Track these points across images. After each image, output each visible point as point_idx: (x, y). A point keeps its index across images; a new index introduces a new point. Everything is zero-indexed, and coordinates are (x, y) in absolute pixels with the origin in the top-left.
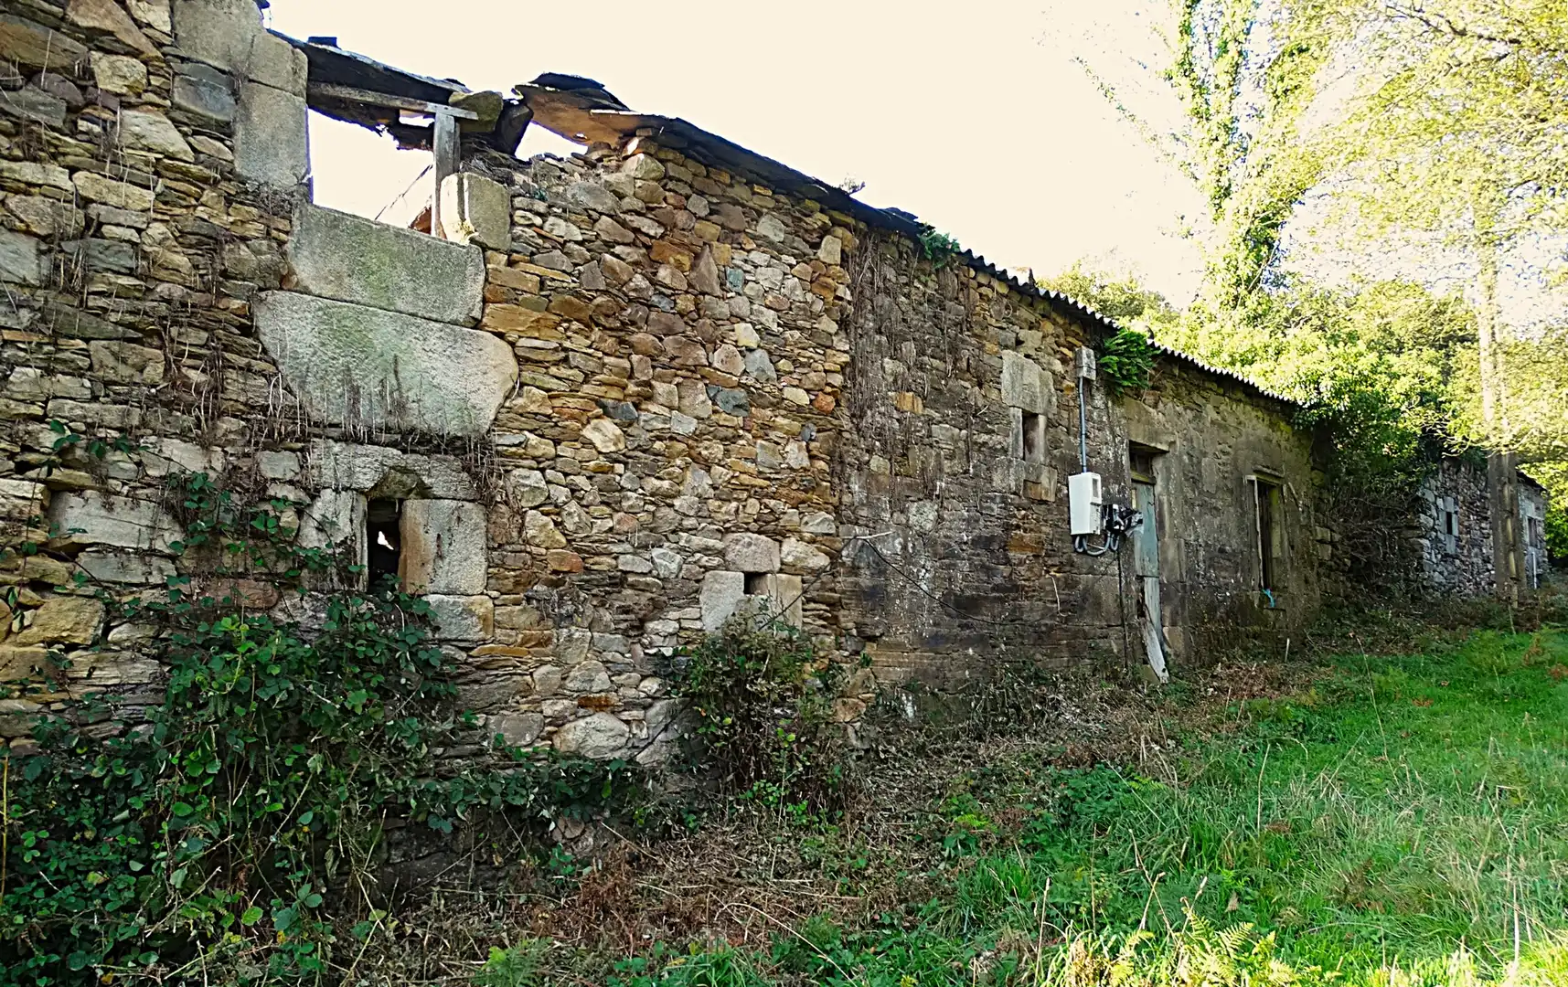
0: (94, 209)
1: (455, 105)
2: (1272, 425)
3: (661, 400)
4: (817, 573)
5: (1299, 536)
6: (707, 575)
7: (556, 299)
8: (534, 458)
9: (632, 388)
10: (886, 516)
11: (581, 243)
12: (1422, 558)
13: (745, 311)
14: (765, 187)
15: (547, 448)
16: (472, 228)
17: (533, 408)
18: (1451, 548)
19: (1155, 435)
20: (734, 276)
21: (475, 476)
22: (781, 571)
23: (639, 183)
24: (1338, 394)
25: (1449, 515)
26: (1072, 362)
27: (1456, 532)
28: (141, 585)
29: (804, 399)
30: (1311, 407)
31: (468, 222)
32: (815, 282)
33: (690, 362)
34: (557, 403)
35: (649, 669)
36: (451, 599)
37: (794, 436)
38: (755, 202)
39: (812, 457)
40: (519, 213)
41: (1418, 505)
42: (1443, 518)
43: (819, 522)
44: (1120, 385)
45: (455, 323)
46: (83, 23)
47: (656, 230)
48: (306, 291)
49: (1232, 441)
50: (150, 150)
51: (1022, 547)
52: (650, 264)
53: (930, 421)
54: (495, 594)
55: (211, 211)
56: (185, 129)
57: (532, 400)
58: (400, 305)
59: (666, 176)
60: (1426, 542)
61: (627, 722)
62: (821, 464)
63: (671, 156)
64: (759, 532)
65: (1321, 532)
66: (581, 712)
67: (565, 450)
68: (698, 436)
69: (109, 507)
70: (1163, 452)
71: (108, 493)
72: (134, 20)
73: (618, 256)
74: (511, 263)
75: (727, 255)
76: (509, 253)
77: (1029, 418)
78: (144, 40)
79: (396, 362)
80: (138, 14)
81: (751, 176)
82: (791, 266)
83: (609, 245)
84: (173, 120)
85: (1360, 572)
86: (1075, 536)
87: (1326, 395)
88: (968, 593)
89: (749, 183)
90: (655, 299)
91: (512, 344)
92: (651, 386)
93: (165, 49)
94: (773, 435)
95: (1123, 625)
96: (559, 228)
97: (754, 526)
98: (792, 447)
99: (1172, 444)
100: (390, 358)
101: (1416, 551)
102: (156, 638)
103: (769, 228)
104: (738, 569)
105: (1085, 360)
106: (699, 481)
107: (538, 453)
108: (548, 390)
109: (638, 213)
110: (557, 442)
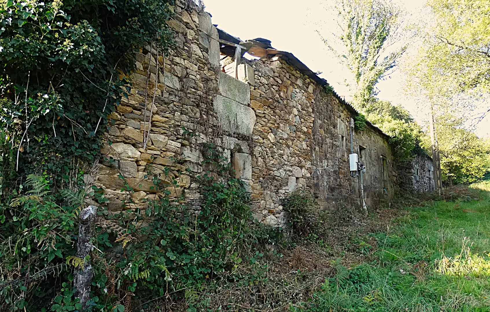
0: (188, 71)
1: (241, 45)
2: (384, 142)
3: (281, 129)
4: (308, 178)
5: (390, 173)
6: (289, 178)
7: (263, 99)
8: (260, 143)
9: (276, 125)
10: (319, 163)
11: (266, 84)
12: (412, 181)
13: (295, 105)
14: (299, 71)
15: (262, 141)
16: (248, 79)
17: (259, 129)
18: (418, 179)
19: (363, 144)
20: (294, 95)
21: (250, 147)
22: (302, 177)
23: (278, 69)
24: (400, 134)
25: (417, 169)
26: (349, 122)
27: (419, 175)
28: (196, 172)
29: (306, 130)
30: (394, 137)
31: (247, 78)
32: (308, 98)
33: (286, 118)
34: (263, 128)
35: (280, 203)
36: (246, 181)
37: (304, 140)
38: (296, 75)
39: (307, 146)
40: (256, 76)
41: (411, 167)
42: (416, 170)
43: (308, 164)
44: (359, 129)
45: (245, 105)
46: (185, 21)
47: (280, 82)
48: (221, 95)
49: (377, 146)
50: (196, 55)
51: (342, 173)
52: (279, 91)
53: (326, 137)
54: (254, 180)
55: (207, 73)
56: (202, 50)
57: (259, 127)
58: (237, 100)
59: (282, 68)
60: (413, 177)
61: (277, 217)
62: (309, 148)
63: (284, 62)
64: (298, 166)
65: (394, 173)
66: (269, 214)
67: (265, 141)
68: (287, 139)
69: (191, 151)
70: (365, 149)
71: (191, 147)
72: (192, 20)
73: (274, 89)
74: (255, 89)
75: (292, 89)
76: (255, 86)
77: (343, 137)
78: (194, 26)
79: (236, 115)
80: (193, 19)
81: (297, 68)
82: (303, 93)
83: (273, 85)
84: (199, 47)
85: (401, 185)
86: (351, 171)
87: (397, 134)
88: (333, 186)
89: (296, 70)
90: (280, 101)
91: (255, 111)
92: (279, 124)
93: (198, 28)
94: (300, 139)
95: (360, 197)
96: (264, 81)
97: (297, 165)
98: (304, 143)
99: (366, 146)
100: (235, 114)
101: (410, 179)
102: (198, 187)
103: (299, 82)
104: (295, 176)
105: (352, 122)
106: (288, 152)
107: (260, 142)
108: (262, 124)
109: (277, 77)
110: (263, 139)
